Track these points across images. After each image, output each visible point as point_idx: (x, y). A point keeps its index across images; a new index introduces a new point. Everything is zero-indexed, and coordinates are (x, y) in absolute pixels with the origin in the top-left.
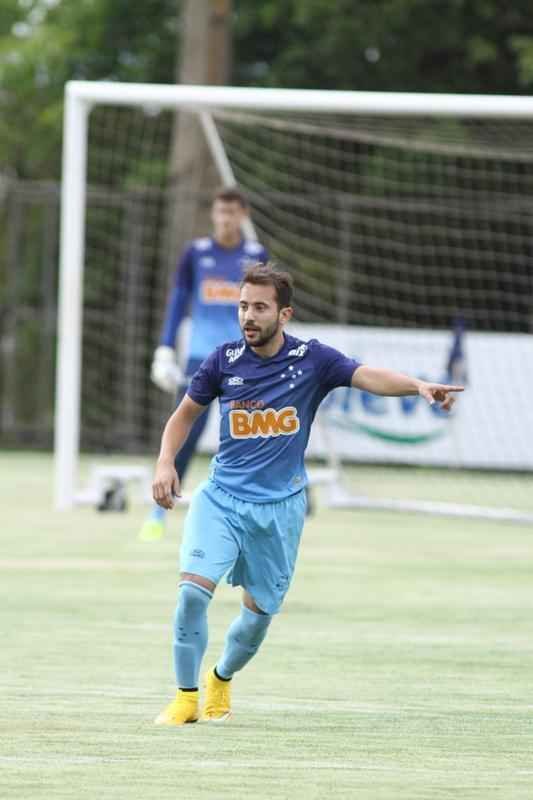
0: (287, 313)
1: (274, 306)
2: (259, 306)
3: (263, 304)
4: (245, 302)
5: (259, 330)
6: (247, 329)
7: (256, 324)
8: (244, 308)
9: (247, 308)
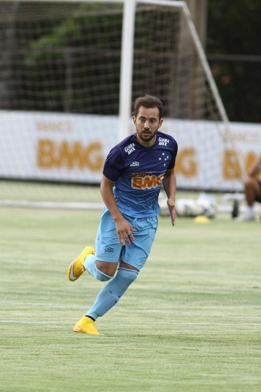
0: (161, 122)
2: (152, 120)
3: (154, 119)
4: (144, 118)
5: (151, 133)
6: (144, 133)
7: (150, 130)
8: (142, 120)
9: (145, 121)
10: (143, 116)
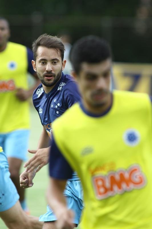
0: (64, 63)
6: (46, 76)
9: (46, 63)
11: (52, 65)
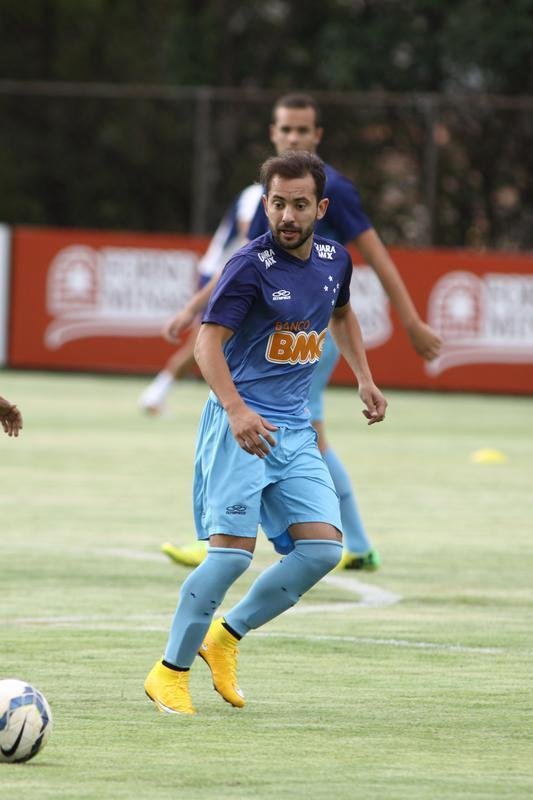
0: (323, 205)
1: (312, 199)
2: (299, 204)
3: (303, 199)
4: (281, 198)
5: (299, 231)
6: (284, 231)
7: (296, 224)
8: (278, 205)
9: (284, 206)
10: (279, 194)
11: (295, 211)
